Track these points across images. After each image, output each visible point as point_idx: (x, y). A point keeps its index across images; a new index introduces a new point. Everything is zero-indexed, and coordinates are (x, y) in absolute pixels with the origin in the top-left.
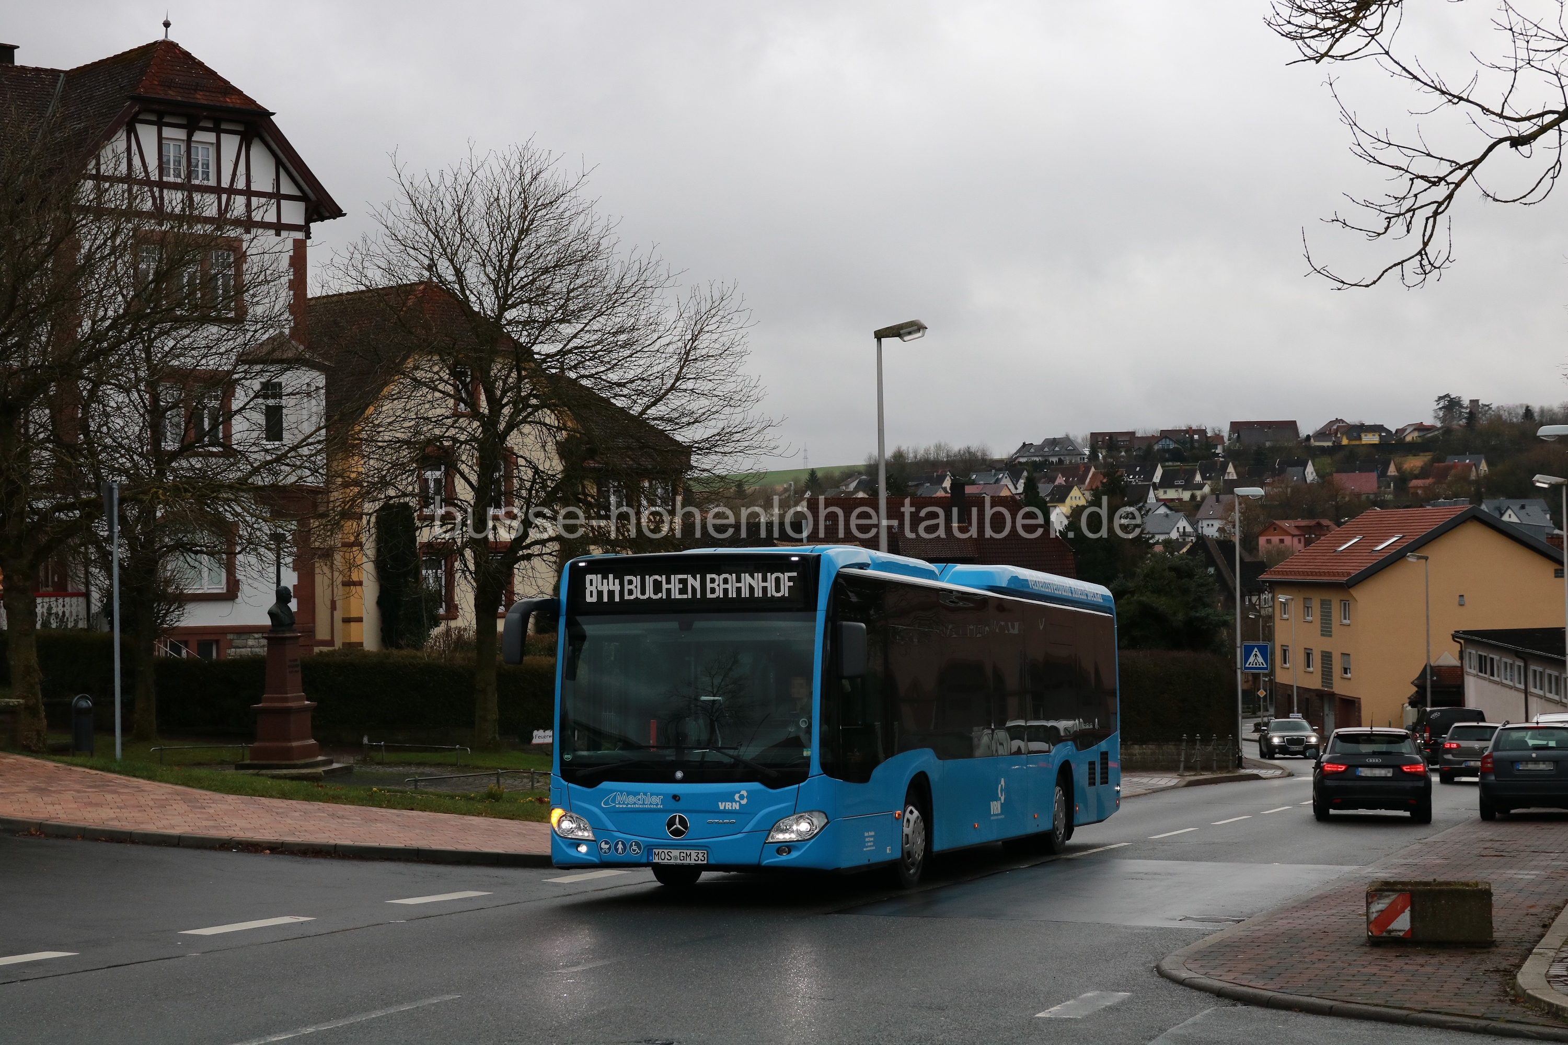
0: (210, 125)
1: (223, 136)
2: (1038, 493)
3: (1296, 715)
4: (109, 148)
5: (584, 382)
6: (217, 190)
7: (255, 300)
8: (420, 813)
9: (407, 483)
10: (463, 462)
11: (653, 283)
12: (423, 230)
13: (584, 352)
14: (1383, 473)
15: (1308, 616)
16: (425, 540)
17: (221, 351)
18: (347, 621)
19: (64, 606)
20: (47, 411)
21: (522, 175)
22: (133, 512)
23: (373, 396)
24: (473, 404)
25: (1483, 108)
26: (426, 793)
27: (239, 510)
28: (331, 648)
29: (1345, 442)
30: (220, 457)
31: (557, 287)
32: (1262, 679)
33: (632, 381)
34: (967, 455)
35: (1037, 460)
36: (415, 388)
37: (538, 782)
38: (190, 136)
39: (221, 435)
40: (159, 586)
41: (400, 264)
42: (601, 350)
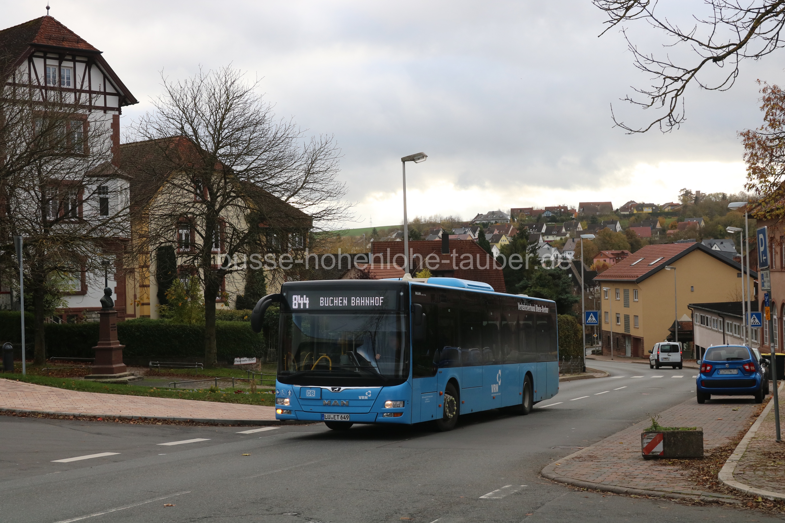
0: (70, 58)
1: (77, 64)
2: (485, 238)
4: (20, 70)
5: (258, 185)
6: (74, 90)
7: (93, 145)
8: (176, 400)
9: (170, 236)
10: (198, 225)
11: (292, 135)
12: (177, 110)
13: (258, 170)
14: (654, 227)
15: (618, 297)
16: (179, 264)
17: (76, 170)
18: (142, 304)
21: (226, 82)
23: (155, 191)
24: (203, 196)
25: (699, 43)
27: (84, 250)
28: (133, 318)
29: (635, 212)
30: (76, 224)
31: (244, 137)
32: (596, 328)
33: (282, 184)
34: (450, 220)
35: (485, 222)
36: (173, 188)
38: (60, 64)
39: (77, 212)
41: (165, 126)
42: (266, 169)
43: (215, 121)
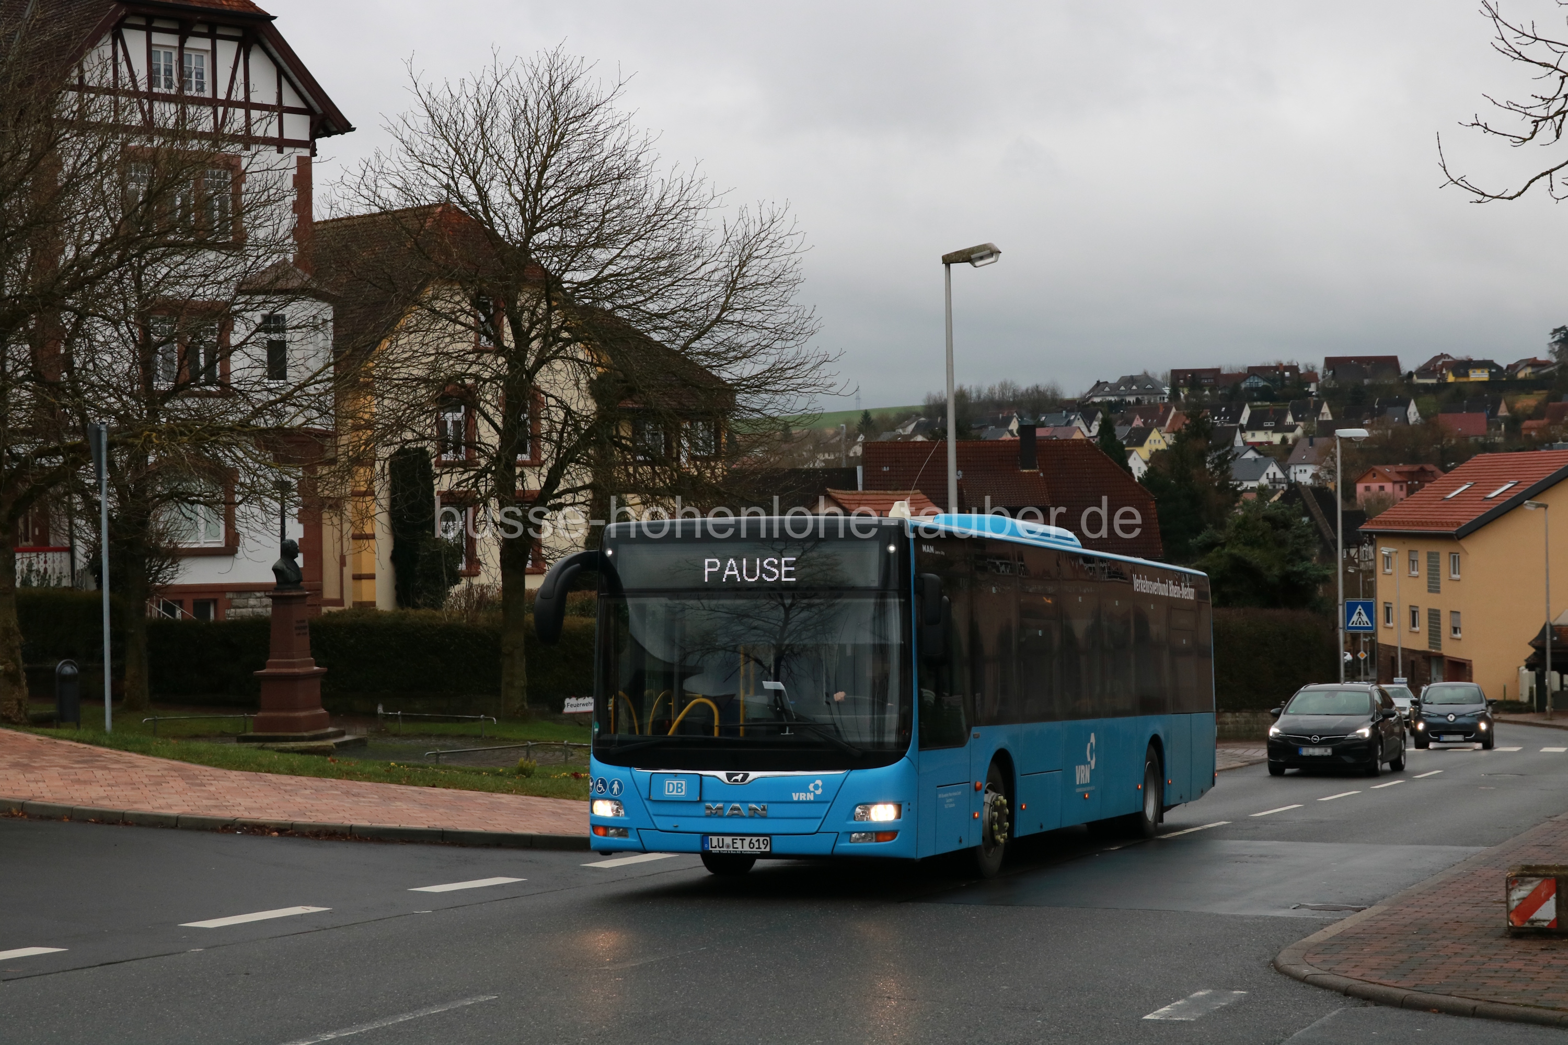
0: (205, 30)
1: (219, 42)
2: (1115, 436)
3: (1400, 679)
4: (95, 54)
5: (620, 314)
6: (213, 102)
7: (257, 222)
8: (444, 790)
9: (425, 424)
10: (486, 401)
11: (695, 204)
12: (443, 146)
13: (621, 280)
14: (1493, 414)
15: (1413, 570)
16: (445, 488)
17: (219, 279)
18: (358, 577)
19: (45, 562)
20: (27, 347)
21: (552, 84)
22: (121, 459)
23: (389, 329)
24: (497, 339)
26: (450, 768)
27: (240, 454)
28: (340, 608)
29: (1451, 378)
30: (218, 397)
31: (592, 207)
32: (1362, 639)
33: (673, 312)
34: (1036, 394)
35: (1113, 399)
36: (436, 321)
37: (572, 755)
38: (182, 43)
39: (218, 373)
40: (151, 540)
41: (417, 183)
42: (639, 278)
43: (528, 173)
